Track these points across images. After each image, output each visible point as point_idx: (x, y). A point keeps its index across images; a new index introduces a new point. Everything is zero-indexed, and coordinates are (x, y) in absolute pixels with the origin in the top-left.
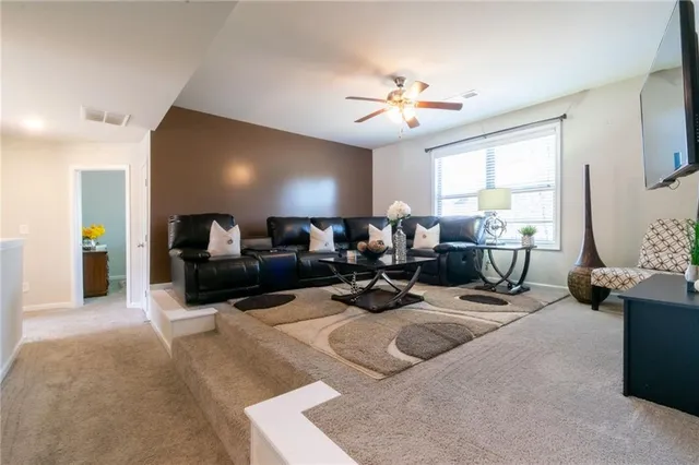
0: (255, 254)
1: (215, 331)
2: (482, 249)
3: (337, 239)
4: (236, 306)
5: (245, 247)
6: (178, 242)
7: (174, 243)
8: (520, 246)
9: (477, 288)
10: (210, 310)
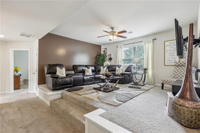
0: (71, 76)
1: (62, 98)
2: (133, 74)
3: (93, 71)
4: (67, 90)
5: (67, 74)
6: (48, 72)
7: (47, 73)
8: (143, 73)
9: (132, 85)
10: (60, 92)
